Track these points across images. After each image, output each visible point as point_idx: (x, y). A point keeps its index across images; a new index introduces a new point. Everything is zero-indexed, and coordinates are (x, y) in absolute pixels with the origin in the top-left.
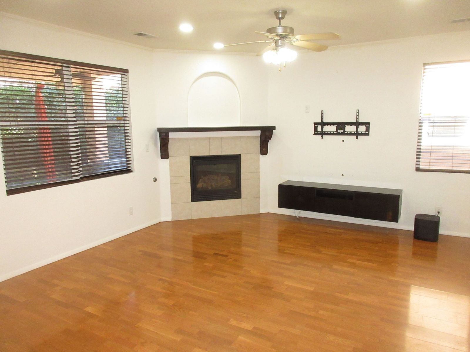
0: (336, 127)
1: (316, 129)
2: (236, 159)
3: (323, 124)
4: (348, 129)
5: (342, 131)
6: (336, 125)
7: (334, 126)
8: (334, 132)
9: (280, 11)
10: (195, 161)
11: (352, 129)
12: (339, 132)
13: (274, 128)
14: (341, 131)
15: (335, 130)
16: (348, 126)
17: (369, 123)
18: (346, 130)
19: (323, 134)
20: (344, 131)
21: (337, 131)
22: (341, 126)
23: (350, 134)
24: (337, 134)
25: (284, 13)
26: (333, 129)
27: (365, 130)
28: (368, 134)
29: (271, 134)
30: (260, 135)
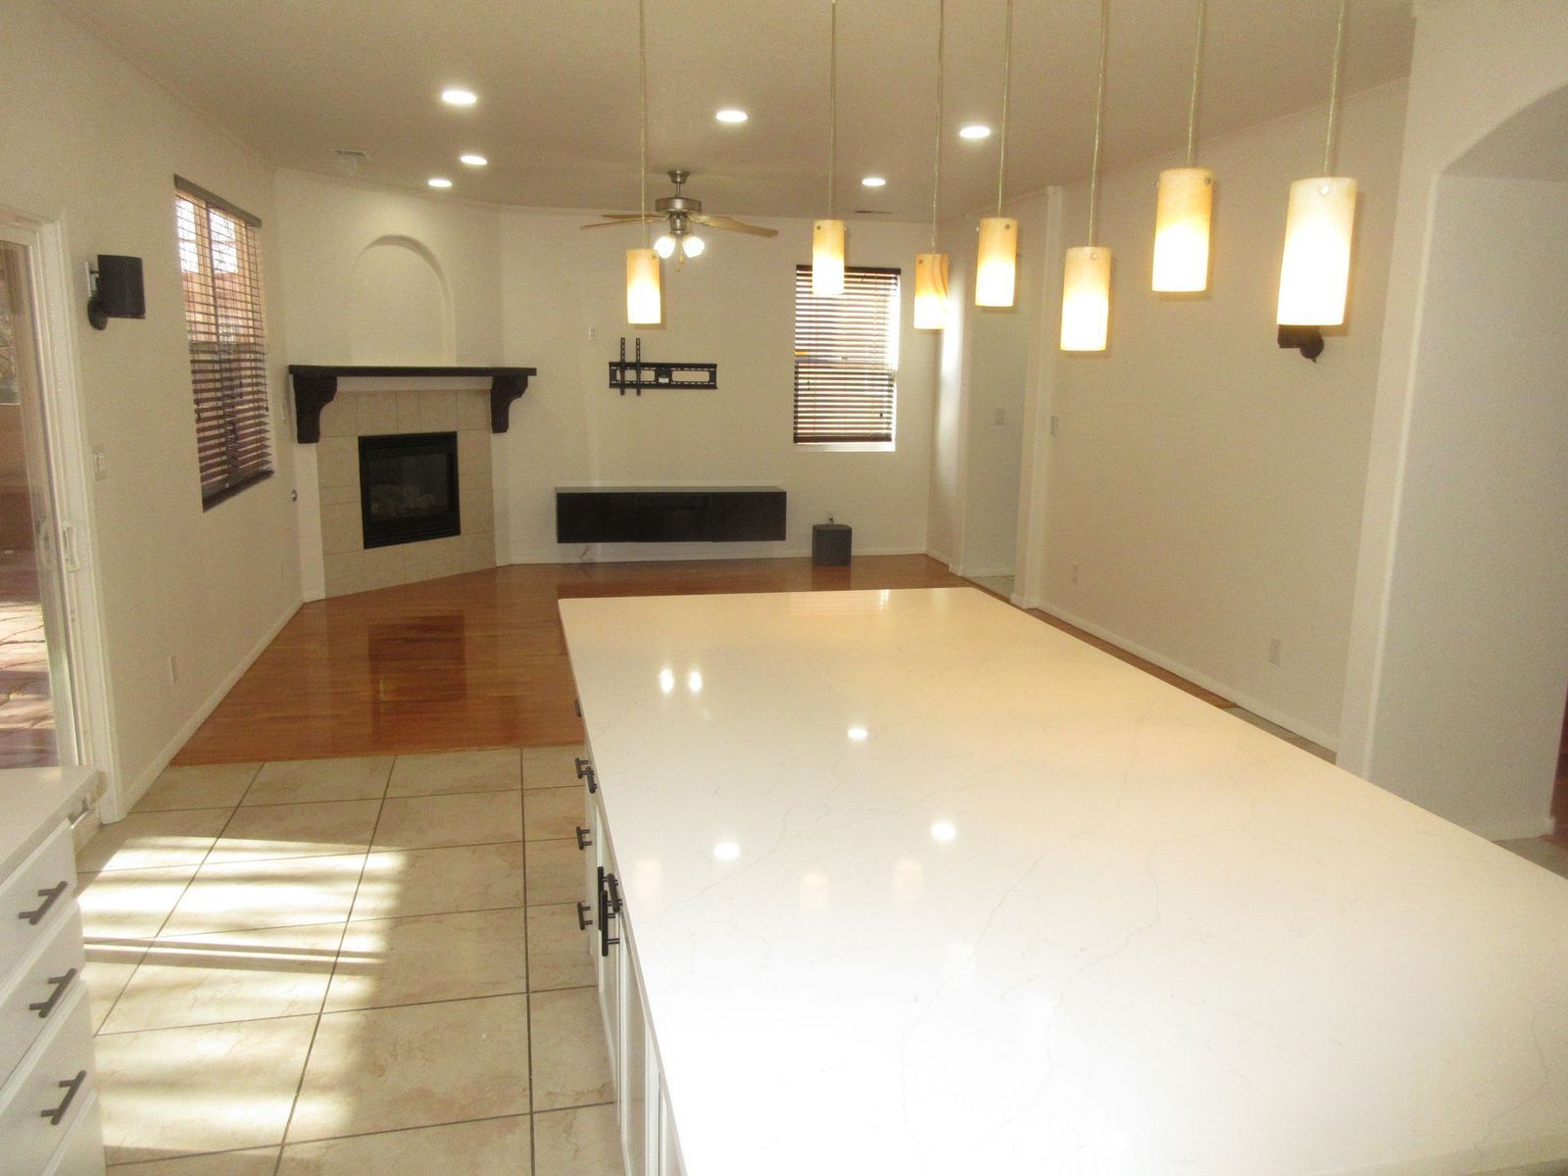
0: (656, 372)
1: (612, 375)
2: (444, 444)
3: (638, 366)
4: (678, 376)
5: (666, 380)
6: (657, 369)
7: (653, 370)
8: (648, 382)
9: (678, 172)
10: (372, 449)
12: (660, 381)
13: (533, 372)
14: (663, 380)
15: (651, 379)
16: (677, 370)
17: (714, 366)
18: (673, 379)
19: (639, 386)
20: (671, 380)
21: (657, 379)
22: (665, 369)
23: (682, 386)
24: (658, 386)
25: (685, 175)
26: (652, 376)
27: (708, 379)
28: (714, 387)
29: (525, 385)
30: (490, 388)
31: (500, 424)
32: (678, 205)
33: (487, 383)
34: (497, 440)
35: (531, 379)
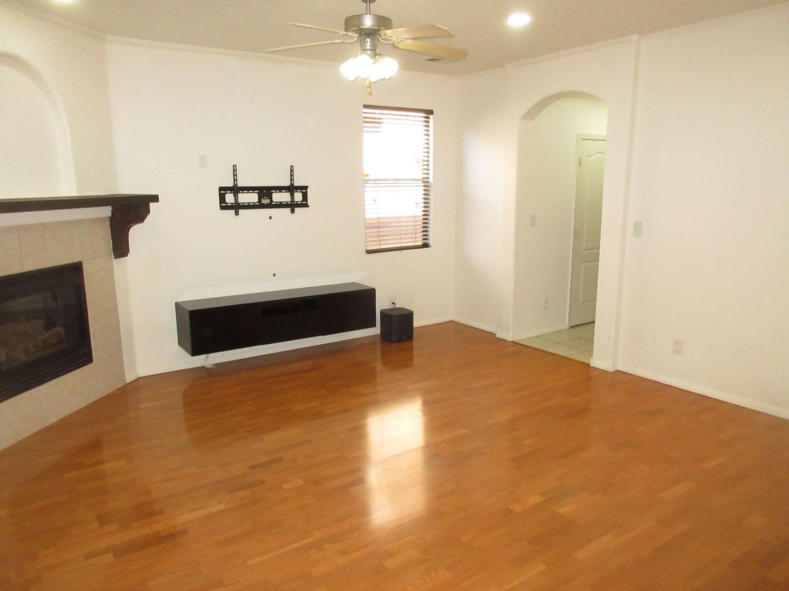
0: (257, 195)
1: (222, 199)
3: (236, 190)
4: (277, 197)
5: (268, 201)
6: (258, 191)
7: (254, 192)
8: (254, 203)
11: (284, 197)
12: (262, 202)
13: (154, 198)
14: (265, 201)
15: (257, 200)
16: (276, 192)
17: (310, 188)
18: (274, 200)
19: (237, 207)
20: (271, 201)
21: (260, 201)
22: (265, 192)
23: (281, 205)
24: (260, 206)
26: (253, 198)
27: (301, 199)
28: (302, 206)
29: (147, 211)
30: (110, 215)
31: (121, 248)
32: (368, 22)
33: (106, 211)
34: (119, 265)
35: (152, 205)
